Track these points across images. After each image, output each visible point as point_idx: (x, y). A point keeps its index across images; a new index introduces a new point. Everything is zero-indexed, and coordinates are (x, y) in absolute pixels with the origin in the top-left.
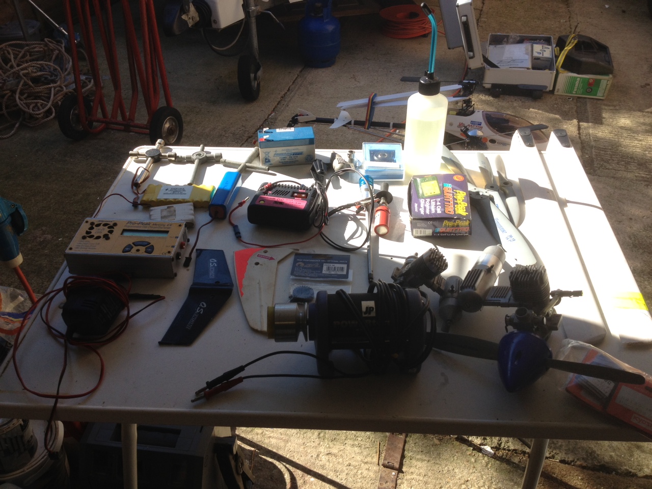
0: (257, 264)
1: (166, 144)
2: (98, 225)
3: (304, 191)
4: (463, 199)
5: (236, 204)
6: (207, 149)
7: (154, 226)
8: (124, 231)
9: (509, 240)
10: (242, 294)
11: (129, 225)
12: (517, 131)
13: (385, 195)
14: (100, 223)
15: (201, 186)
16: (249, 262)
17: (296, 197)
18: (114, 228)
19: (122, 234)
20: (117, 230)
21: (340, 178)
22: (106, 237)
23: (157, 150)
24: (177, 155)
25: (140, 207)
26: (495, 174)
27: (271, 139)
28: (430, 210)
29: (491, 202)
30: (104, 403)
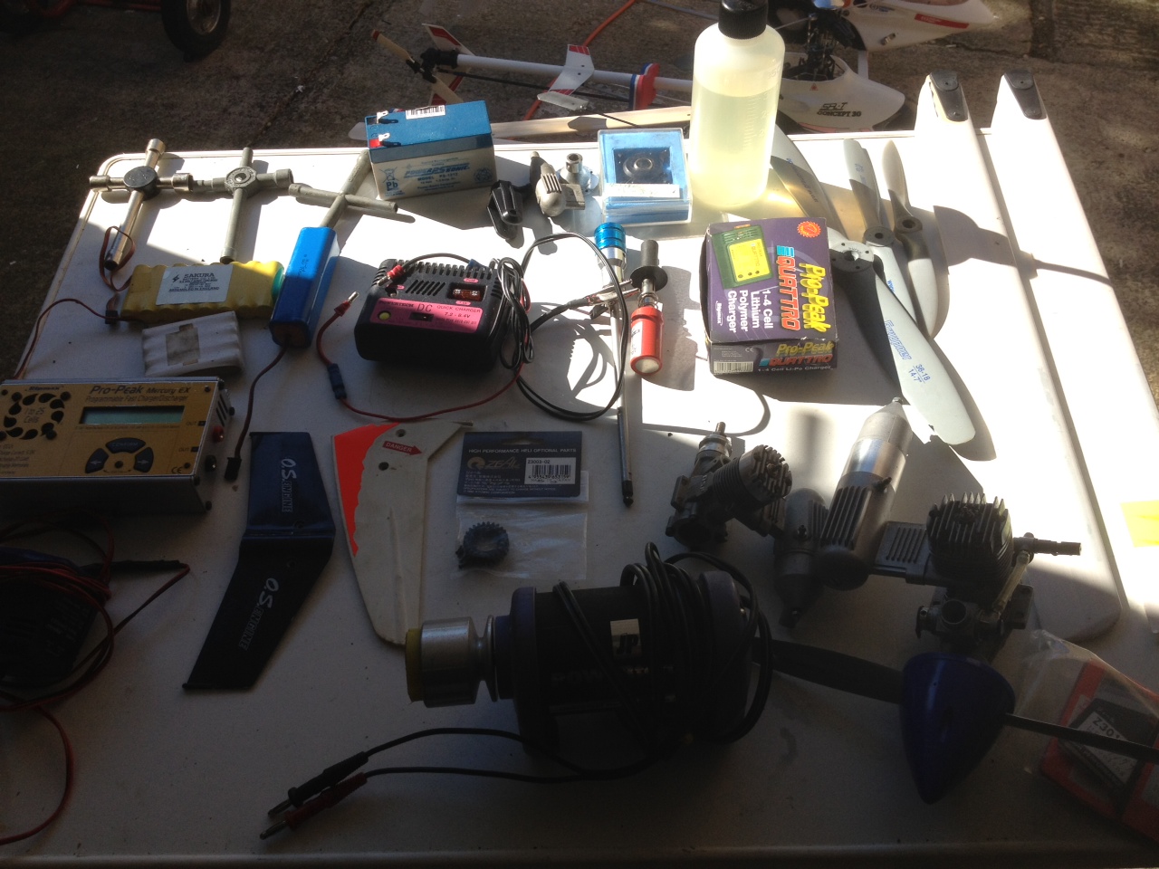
0: (384, 466)
1: (167, 149)
2: (29, 400)
3: (476, 281)
4: (820, 286)
5: (329, 311)
6: (259, 155)
7: (152, 395)
8: (87, 411)
9: (917, 376)
10: (355, 549)
11: (95, 394)
12: (928, 79)
13: (651, 275)
14: (35, 392)
15: (249, 265)
16: (365, 462)
17: (459, 297)
18: (63, 406)
19: (82, 420)
20: (72, 411)
21: (552, 222)
22: (49, 432)
23: (147, 170)
24: (195, 179)
25: (124, 325)
26: (884, 194)
27: (394, 140)
28: (750, 320)
29: (877, 278)
30: (79, 845)
